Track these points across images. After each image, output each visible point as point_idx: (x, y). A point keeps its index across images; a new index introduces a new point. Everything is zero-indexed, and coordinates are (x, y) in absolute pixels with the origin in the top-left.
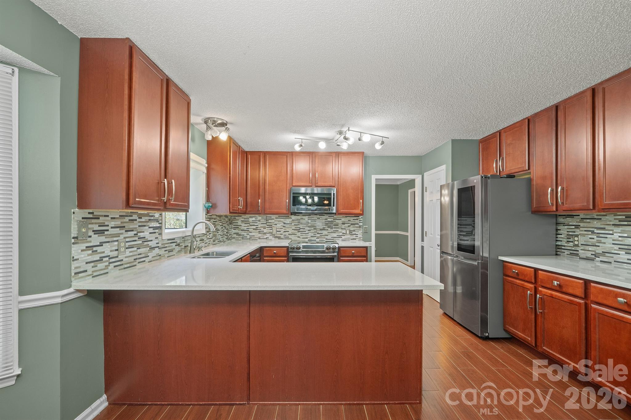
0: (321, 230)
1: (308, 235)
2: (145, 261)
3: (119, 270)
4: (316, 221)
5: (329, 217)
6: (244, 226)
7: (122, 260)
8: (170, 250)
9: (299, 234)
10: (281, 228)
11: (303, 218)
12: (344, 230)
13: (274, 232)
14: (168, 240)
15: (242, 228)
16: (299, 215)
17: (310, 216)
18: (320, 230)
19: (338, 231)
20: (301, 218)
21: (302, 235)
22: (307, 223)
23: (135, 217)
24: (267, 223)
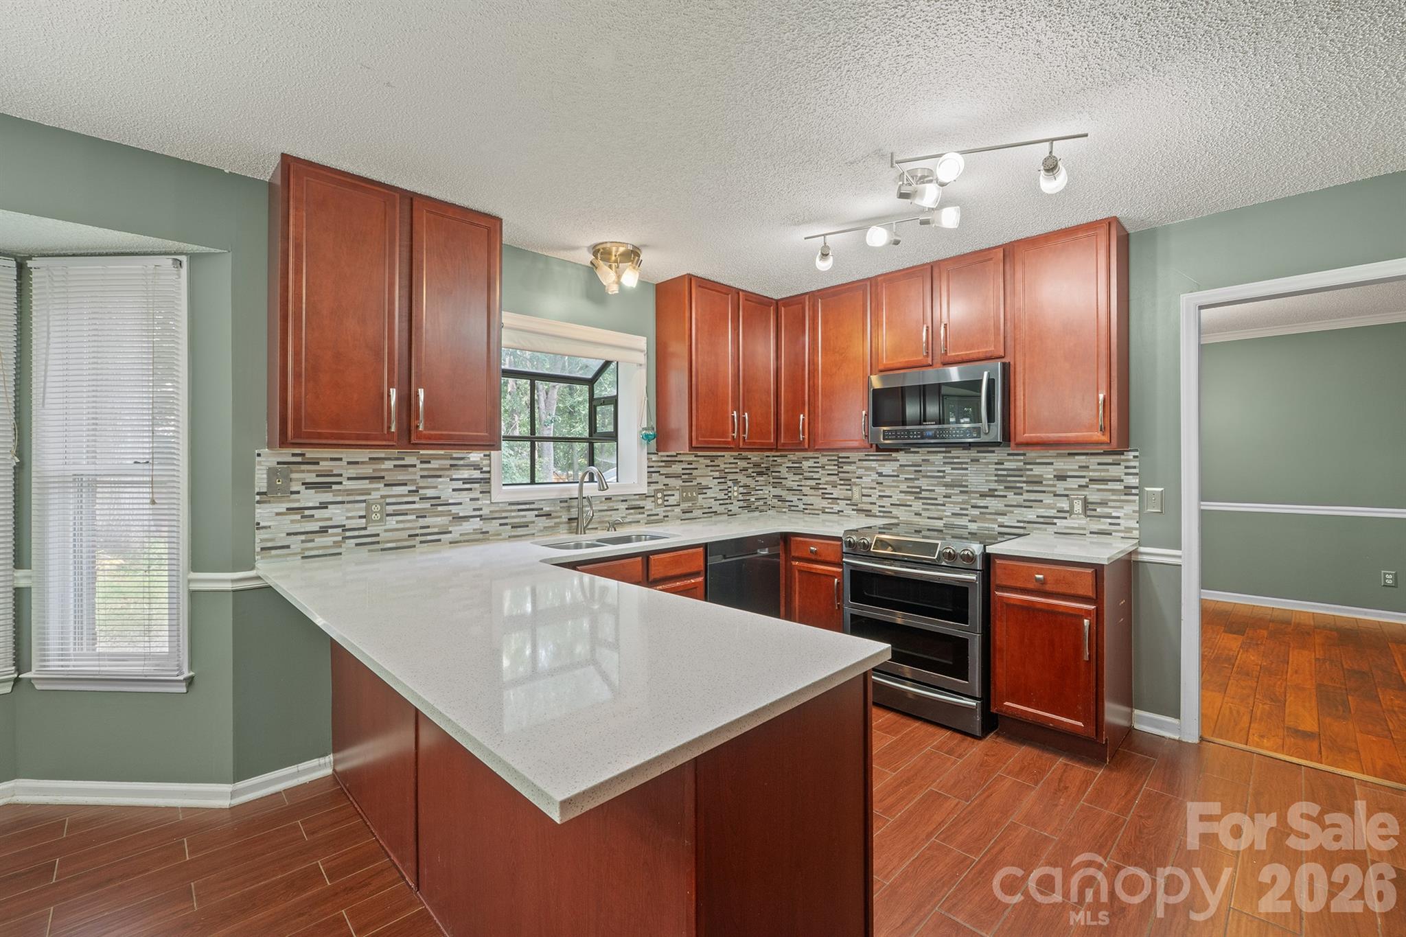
0: (983, 495)
1: (945, 511)
2: (439, 540)
3: (370, 551)
4: (967, 469)
5: (1009, 455)
6: (791, 481)
7: (378, 535)
8: (515, 523)
9: (917, 506)
10: (871, 488)
11: (928, 460)
12: (1066, 498)
13: (856, 496)
14: (511, 504)
15: (789, 483)
16: (918, 452)
17: (947, 455)
18: (981, 496)
19: (1041, 501)
20: (923, 460)
21: (928, 510)
22: (941, 474)
23: (409, 460)
24: (839, 472)
